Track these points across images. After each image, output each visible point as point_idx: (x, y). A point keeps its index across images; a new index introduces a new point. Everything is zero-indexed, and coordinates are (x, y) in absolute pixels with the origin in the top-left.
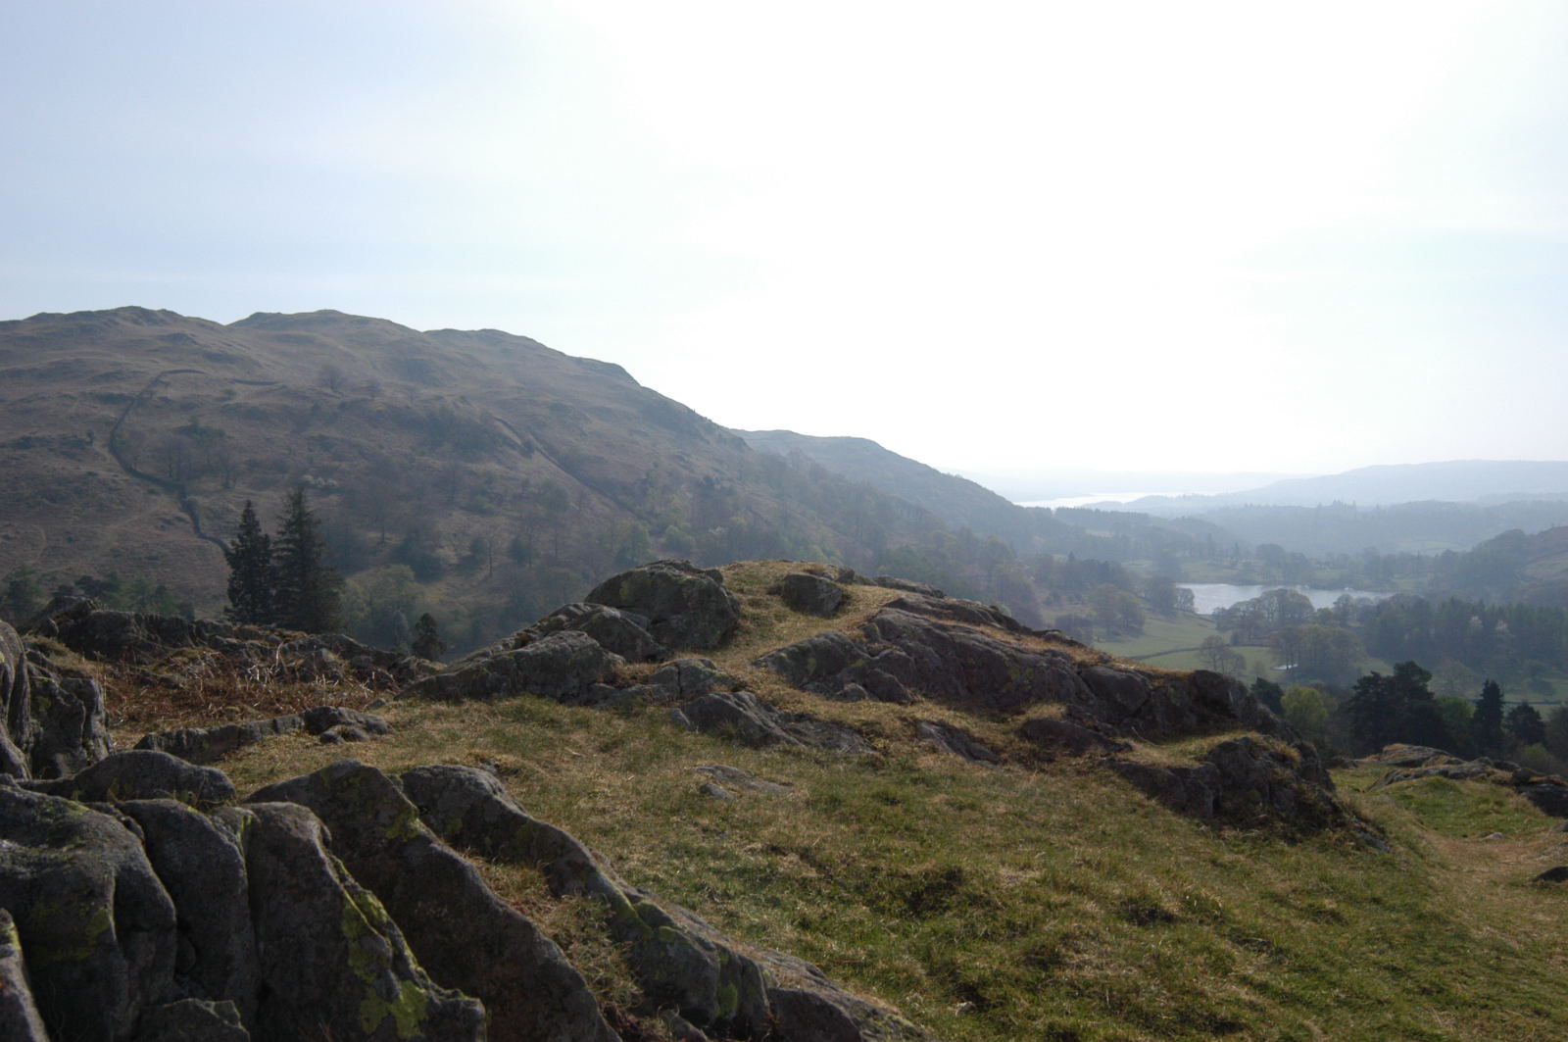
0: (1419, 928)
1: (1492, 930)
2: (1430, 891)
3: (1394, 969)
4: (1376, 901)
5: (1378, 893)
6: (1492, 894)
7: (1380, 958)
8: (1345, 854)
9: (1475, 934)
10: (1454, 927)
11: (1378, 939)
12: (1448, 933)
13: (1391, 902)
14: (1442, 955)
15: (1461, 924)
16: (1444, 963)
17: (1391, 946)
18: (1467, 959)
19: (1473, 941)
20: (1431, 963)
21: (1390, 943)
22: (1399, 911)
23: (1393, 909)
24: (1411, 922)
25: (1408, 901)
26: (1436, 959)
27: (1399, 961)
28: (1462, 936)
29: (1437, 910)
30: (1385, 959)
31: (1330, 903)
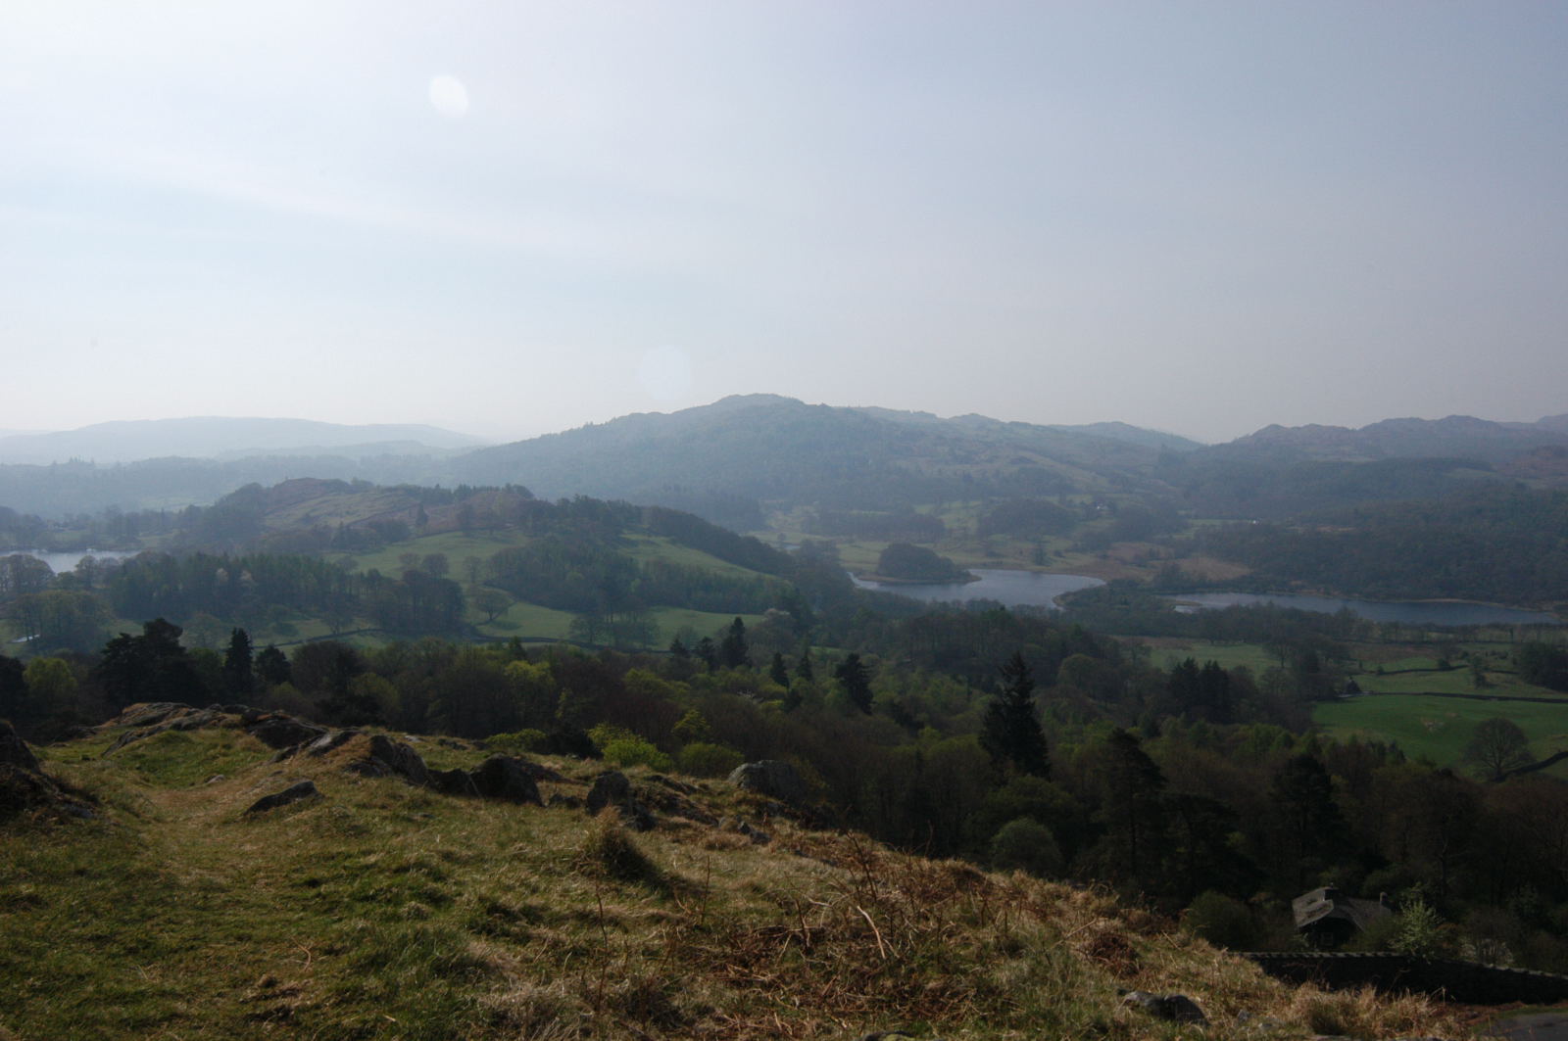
0: (125, 889)
1: (201, 872)
2: (141, 849)
3: (99, 937)
4: (81, 872)
5: (82, 864)
6: (205, 837)
7: (83, 931)
8: (47, 832)
9: (184, 880)
10: (162, 878)
11: (82, 912)
12: (156, 886)
13: (98, 870)
14: (150, 909)
15: (169, 874)
16: (151, 918)
17: (97, 915)
18: (174, 907)
19: (180, 887)
20: (139, 921)
21: (95, 913)
22: (105, 877)
23: (99, 876)
24: (116, 885)
25: (116, 863)
26: (143, 916)
27: (105, 929)
28: (171, 885)
29: (145, 866)
30: (88, 931)
31: (28, 889)
